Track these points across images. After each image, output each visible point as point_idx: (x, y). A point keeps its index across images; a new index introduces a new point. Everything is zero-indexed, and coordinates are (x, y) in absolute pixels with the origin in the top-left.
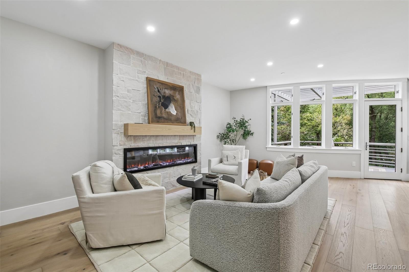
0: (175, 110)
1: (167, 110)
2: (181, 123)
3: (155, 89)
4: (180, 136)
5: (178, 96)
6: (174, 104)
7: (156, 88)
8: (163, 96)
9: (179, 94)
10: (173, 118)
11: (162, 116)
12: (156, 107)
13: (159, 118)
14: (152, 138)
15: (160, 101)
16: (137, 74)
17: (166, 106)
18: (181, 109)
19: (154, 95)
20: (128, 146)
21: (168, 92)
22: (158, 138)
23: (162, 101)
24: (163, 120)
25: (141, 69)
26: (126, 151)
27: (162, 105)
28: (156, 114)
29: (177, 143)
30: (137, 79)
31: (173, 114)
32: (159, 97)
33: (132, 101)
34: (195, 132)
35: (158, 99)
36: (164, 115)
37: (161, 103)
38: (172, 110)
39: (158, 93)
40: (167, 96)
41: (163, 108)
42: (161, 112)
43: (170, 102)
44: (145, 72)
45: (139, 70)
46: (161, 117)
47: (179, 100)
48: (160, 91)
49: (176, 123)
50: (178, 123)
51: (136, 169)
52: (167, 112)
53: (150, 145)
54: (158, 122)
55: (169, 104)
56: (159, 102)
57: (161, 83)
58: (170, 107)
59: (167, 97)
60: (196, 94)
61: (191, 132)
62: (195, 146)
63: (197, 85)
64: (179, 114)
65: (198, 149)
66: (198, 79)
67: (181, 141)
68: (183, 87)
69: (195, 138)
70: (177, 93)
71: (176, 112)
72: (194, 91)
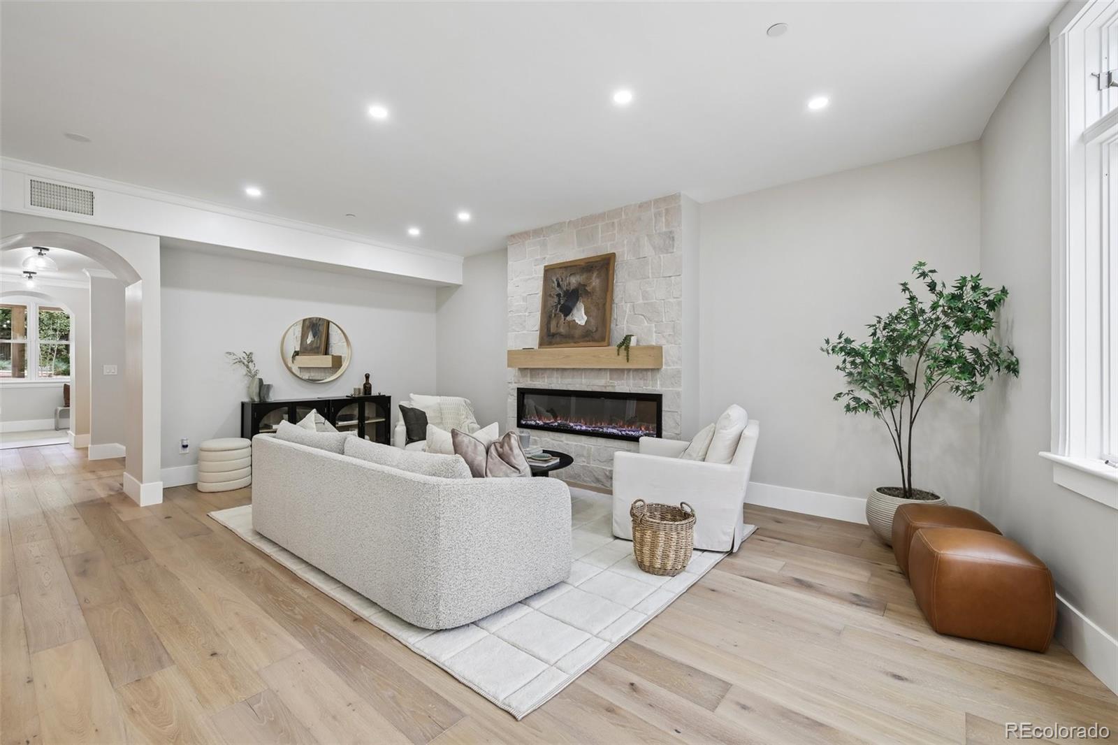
0: (583, 314)
1: (569, 318)
2: (594, 340)
3: (554, 282)
4: (611, 370)
5: (595, 282)
6: (583, 302)
7: (555, 280)
8: (564, 292)
9: (598, 276)
10: (578, 333)
11: (559, 331)
12: (550, 317)
13: (553, 335)
14: (555, 374)
15: (559, 303)
16: (534, 267)
17: (567, 310)
18: (598, 309)
19: (550, 295)
20: (522, 386)
21: (574, 281)
22: (566, 373)
23: (562, 302)
24: (558, 339)
25: (539, 257)
26: (521, 392)
27: (560, 311)
28: (549, 329)
29: (605, 387)
30: (534, 275)
31: (579, 323)
32: (559, 295)
33: (527, 314)
34: (628, 360)
35: (556, 300)
36: (562, 330)
37: (559, 306)
38: (580, 316)
39: (558, 289)
40: (572, 288)
41: (562, 315)
42: (557, 324)
43: (578, 300)
44: (544, 258)
45: (536, 260)
46: (557, 334)
47: (598, 289)
48: (561, 283)
49: (583, 342)
50: (587, 341)
51: (533, 423)
52: (569, 322)
53: (552, 385)
54: (551, 344)
55: (574, 304)
56: (556, 306)
57: (566, 268)
58: (575, 311)
59: (573, 290)
60: (662, 256)
61: (620, 362)
62: (657, 399)
63: (664, 229)
64: (593, 322)
65: (664, 408)
66: (667, 210)
67: (616, 383)
68: (614, 254)
69: (658, 376)
70: (595, 275)
71: (585, 318)
72: (654, 248)
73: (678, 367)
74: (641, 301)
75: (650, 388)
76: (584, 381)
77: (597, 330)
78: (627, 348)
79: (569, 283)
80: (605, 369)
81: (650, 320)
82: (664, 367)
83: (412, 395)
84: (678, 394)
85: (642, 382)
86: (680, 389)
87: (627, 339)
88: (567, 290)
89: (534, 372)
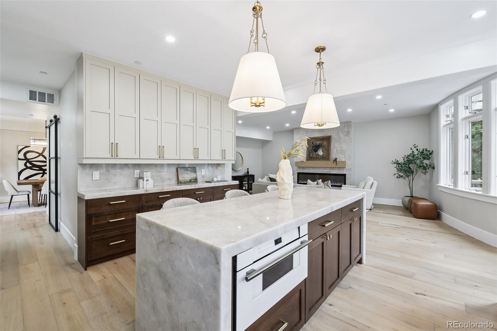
1: (317, 153)
2: (325, 159)
4: (330, 167)
5: (325, 143)
6: (321, 149)
7: (311, 142)
8: (315, 146)
10: (320, 157)
12: (310, 152)
13: (311, 158)
14: (311, 168)
15: (313, 148)
17: (316, 151)
18: (326, 151)
19: (310, 146)
20: (299, 172)
21: (318, 143)
22: (315, 168)
23: (314, 148)
24: (313, 159)
26: (299, 174)
27: (313, 151)
28: (310, 156)
29: (328, 172)
31: (320, 154)
32: (313, 146)
34: (336, 165)
35: (312, 148)
36: (314, 156)
37: (313, 150)
38: (320, 153)
39: (312, 145)
42: (313, 154)
43: (319, 148)
44: (307, 135)
47: (326, 145)
48: (313, 143)
50: (323, 160)
51: (303, 182)
52: (317, 154)
53: (310, 172)
54: (310, 160)
56: (312, 149)
57: (315, 139)
58: (319, 151)
59: (318, 145)
60: (346, 137)
61: (334, 165)
62: (344, 175)
63: (347, 130)
64: (325, 154)
65: (346, 178)
66: (348, 125)
67: (331, 171)
68: (331, 136)
69: (345, 169)
70: (325, 141)
71: (322, 153)
72: (344, 135)
73: (350, 167)
74: (339, 149)
75: (342, 172)
76: (320, 170)
77: (326, 157)
78: (336, 162)
79: (316, 143)
80: (328, 167)
81: (342, 154)
82: (346, 167)
83: (269, 174)
84: (351, 174)
85: (340, 171)
86: (351, 173)
87: (336, 160)
88: (316, 145)
89: (303, 168)
